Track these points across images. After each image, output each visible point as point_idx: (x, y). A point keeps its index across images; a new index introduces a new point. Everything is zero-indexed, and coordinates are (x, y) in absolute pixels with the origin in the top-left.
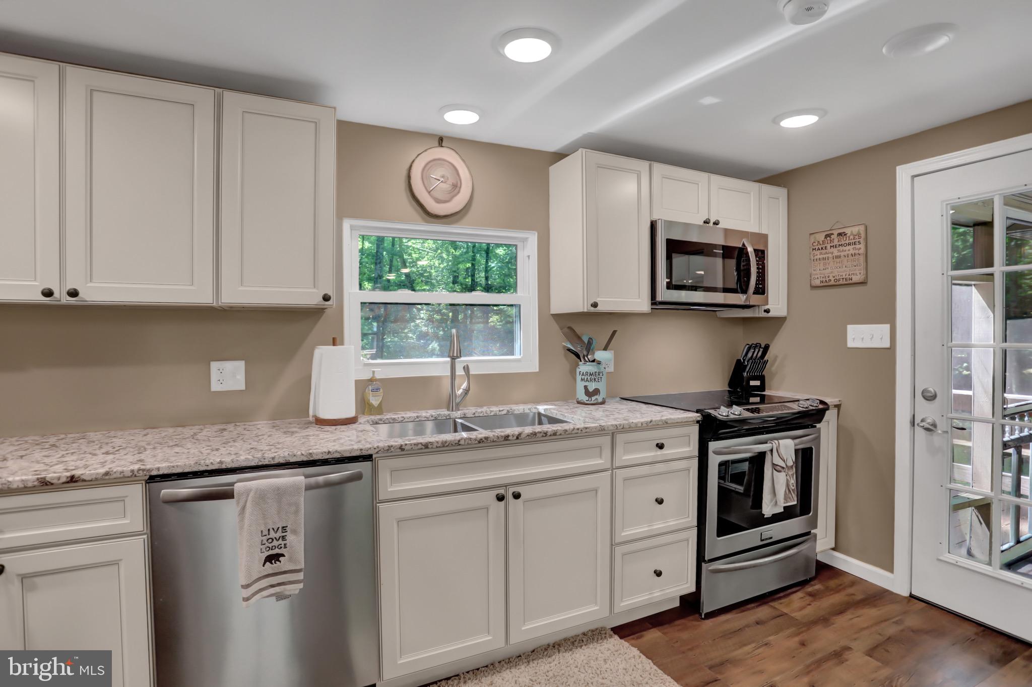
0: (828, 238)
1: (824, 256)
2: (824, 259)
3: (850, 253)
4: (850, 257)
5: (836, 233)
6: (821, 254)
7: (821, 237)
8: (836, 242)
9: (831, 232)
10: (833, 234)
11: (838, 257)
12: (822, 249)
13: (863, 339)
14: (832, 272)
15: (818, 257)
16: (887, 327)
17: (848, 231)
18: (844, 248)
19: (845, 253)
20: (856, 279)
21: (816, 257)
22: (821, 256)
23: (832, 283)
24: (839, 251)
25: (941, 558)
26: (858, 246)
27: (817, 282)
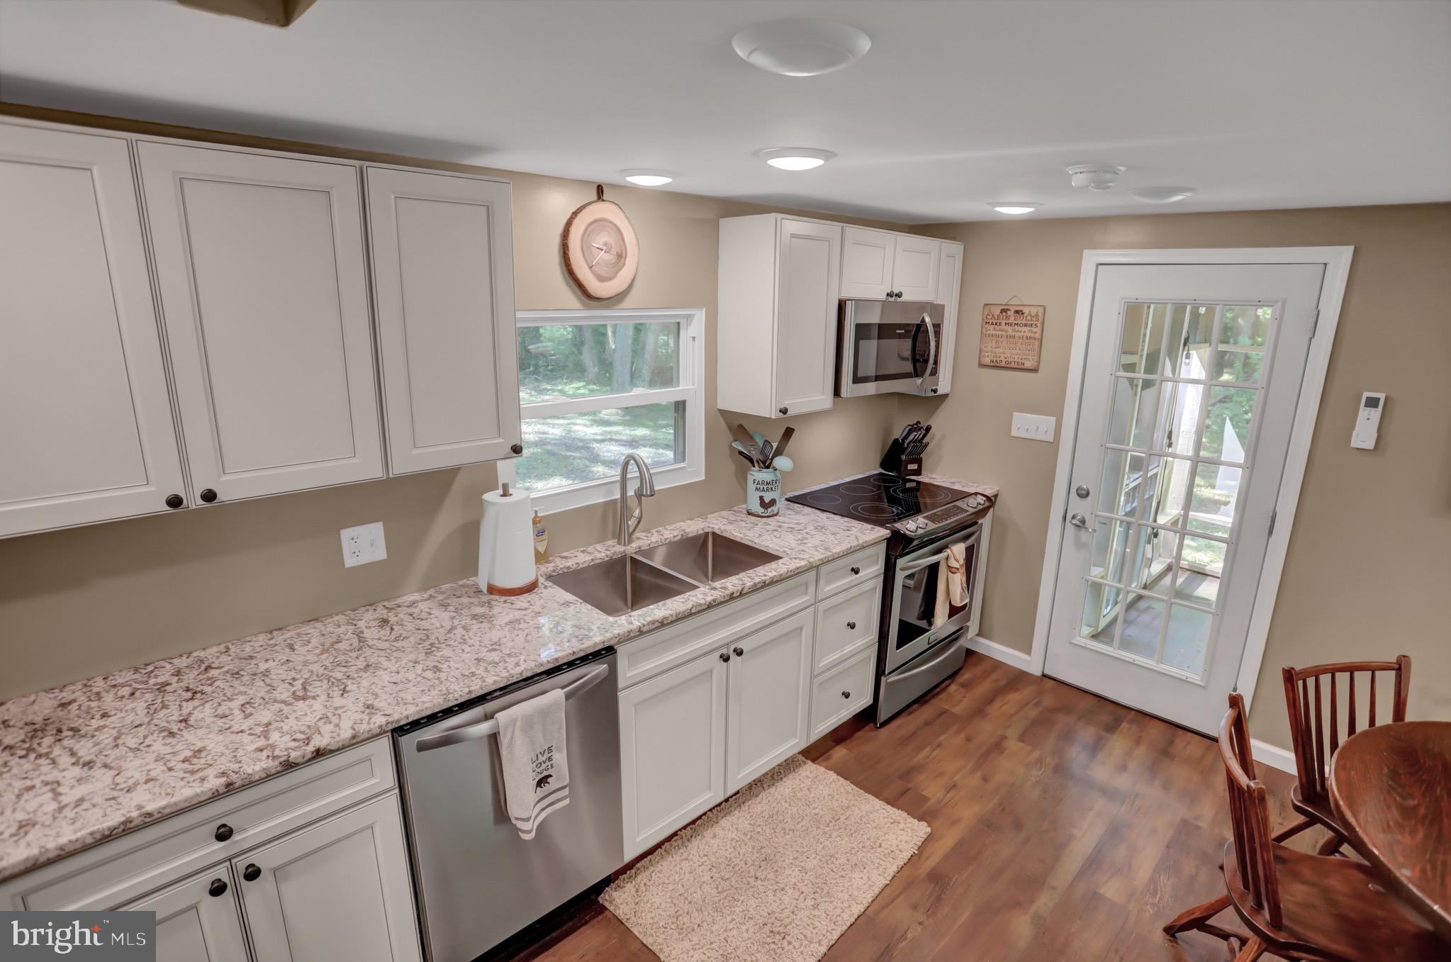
0: (1004, 314)
1: (998, 333)
2: (997, 336)
3: (1025, 335)
4: (1025, 340)
5: (1013, 309)
6: (994, 329)
7: (997, 311)
8: (1012, 320)
9: (1008, 307)
10: (1009, 310)
11: (1013, 337)
12: (996, 324)
13: (1027, 429)
14: (1004, 353)
15: (991, 332)
16: (1052, 419)
17: (1026, 310)
18: (1020, 329)
19: (1021, 334)
20: (1028, 364)
21: (988, 332)
22: (994, 333)
23: (1003, 364)
24: (1014, 330)
26: (1034, 329)
27: (987, 361)
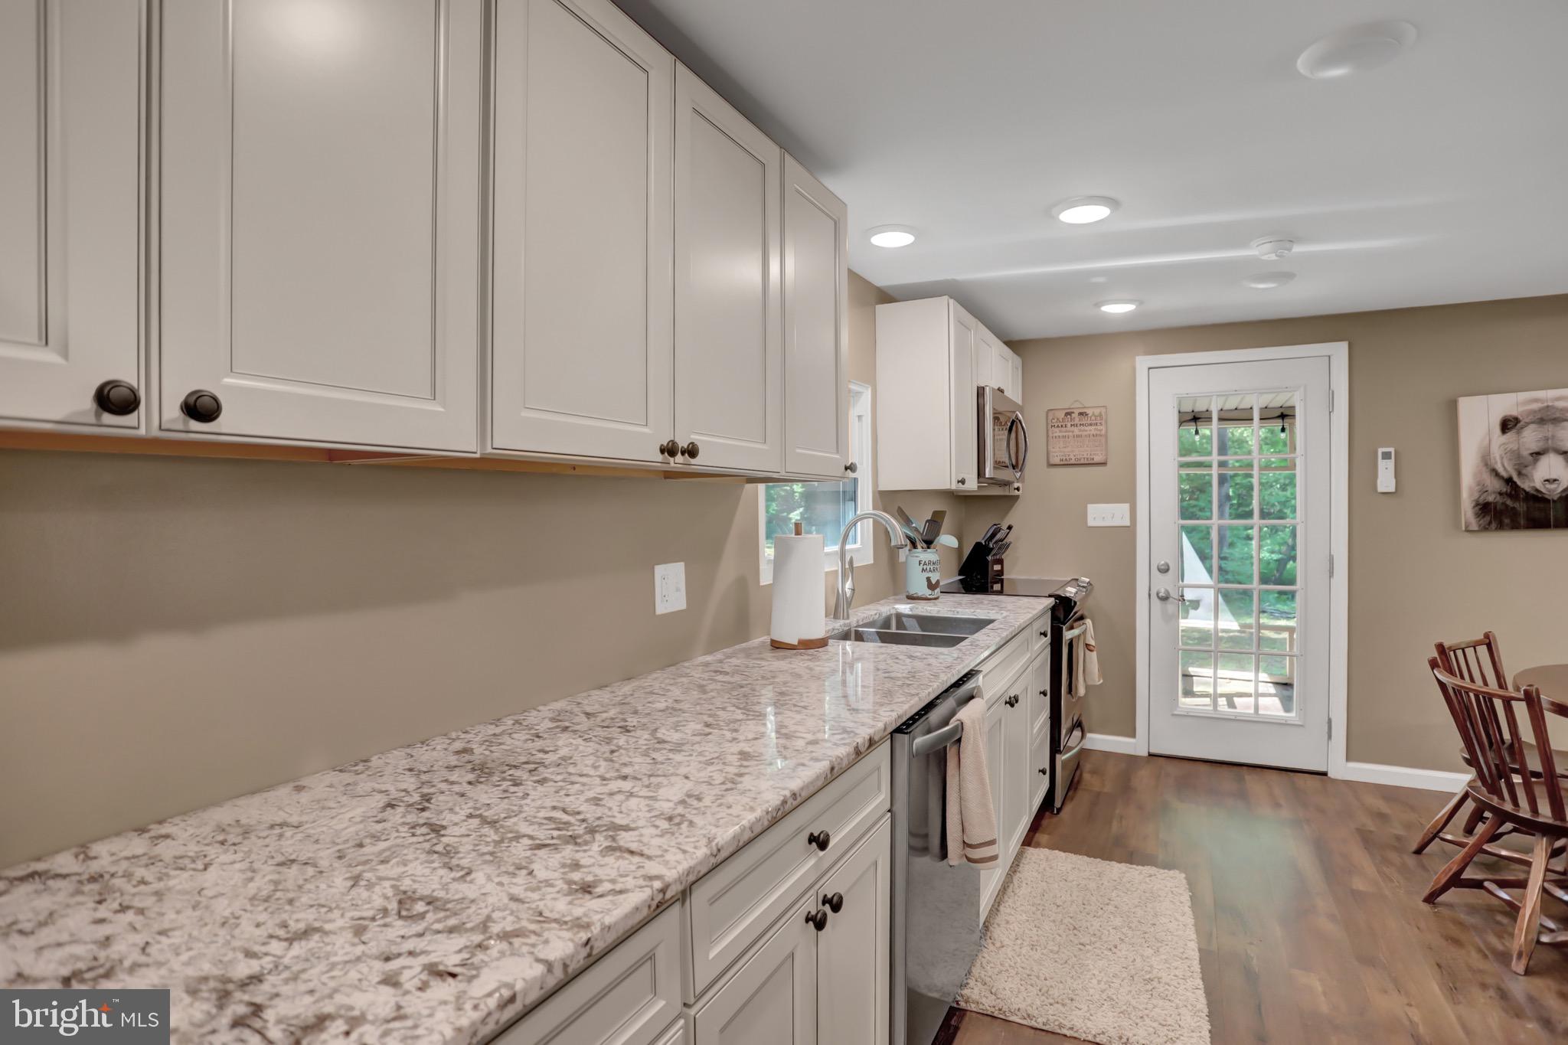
0: (1069, 416)
1: (1064, 434)
2: (1064, 437)
3: (1092, 433)
4: (1091, 437)
5: (1077, 412)
6: (1060, 432)
7: (1061, 415)
8: (1077, 421)
9: (1072, 411)
10: (1073, 413)
11: (1078, 436)
12: (1062, 426)
13: (1104, 518)
14: (1073, 451)
15: (1057, 434)
16: (1126, 507)
17: (1090, 412)
18: (1086, 428)
19: (1085, 433)
20: (1097, 459)
21: (1055, 435)
22: (1061, 434)
23: (1073, 462)
24: (1080, 430)
25: (1176, 713)
26: (1099, 428)
27: (1057, 461)
